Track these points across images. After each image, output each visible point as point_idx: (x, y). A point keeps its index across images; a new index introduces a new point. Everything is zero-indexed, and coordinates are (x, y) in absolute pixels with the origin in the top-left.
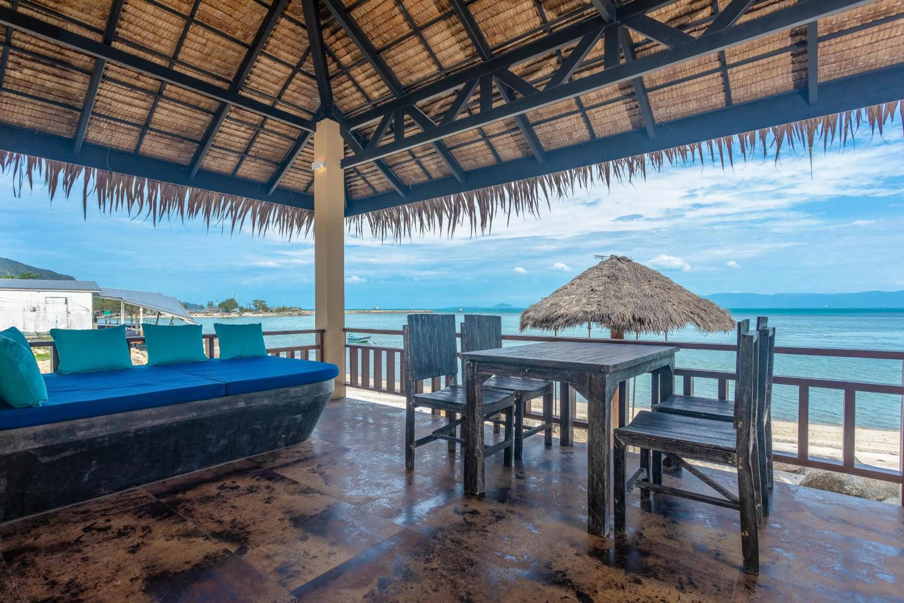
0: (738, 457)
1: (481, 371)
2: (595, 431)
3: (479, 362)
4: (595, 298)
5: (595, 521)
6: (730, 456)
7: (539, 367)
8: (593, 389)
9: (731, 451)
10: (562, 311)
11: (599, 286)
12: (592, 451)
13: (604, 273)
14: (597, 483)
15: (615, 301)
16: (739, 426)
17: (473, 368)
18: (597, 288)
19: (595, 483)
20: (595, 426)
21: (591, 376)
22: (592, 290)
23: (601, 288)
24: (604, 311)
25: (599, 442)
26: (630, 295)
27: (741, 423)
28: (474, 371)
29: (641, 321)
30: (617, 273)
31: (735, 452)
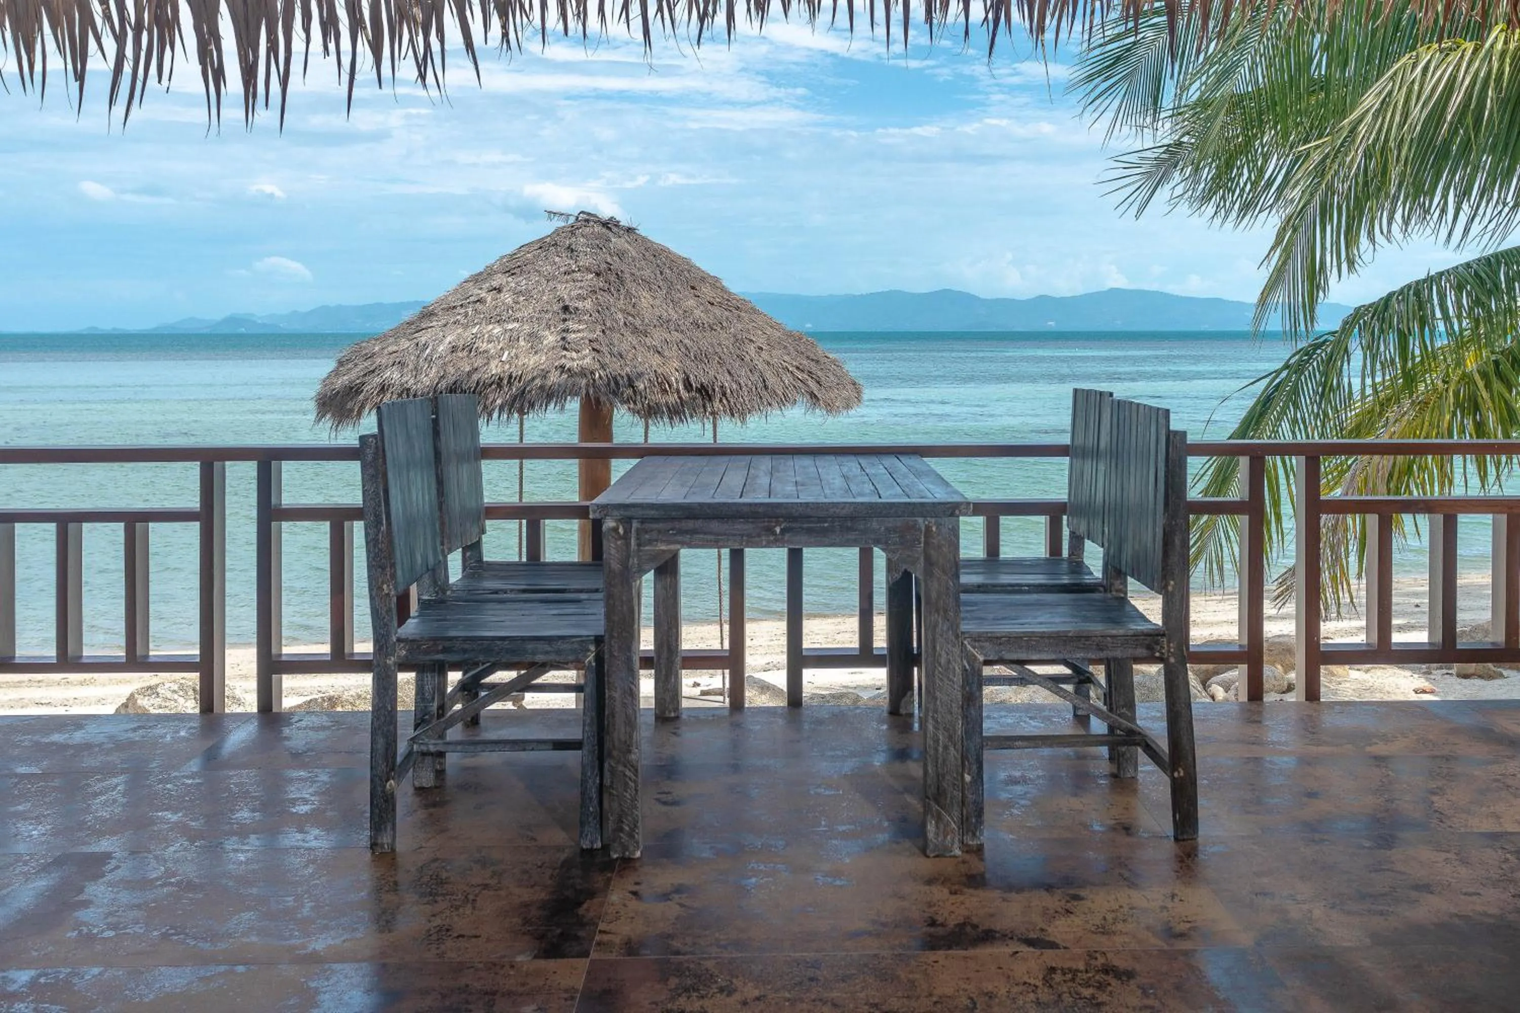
0: (1169, 642)
1: (650, 542)
2: (940, 640)
3: (643, 521)
4: (579, 331)
5: (942, 826)
6: (1157, 643)
7: (807, 518)
8: (932, 552)
9: (1157, 635)
10: (495, 368)
11: (580, 298)
12: (934, 683)
13: (585, 261)
14: (946, 748)
15: (632, 339)
16: (1170, 588)
17: (626, 537)
18: (580, 305)
19: (941, 749)
20: (938, 630)
21: (928, 528)
22: (566, 309)
23: (588, 304)
24: (615, 367)
25: (949, 662)
26: (663, 323)
27: (1172, 583)
28: (628, 545)
29: (705, 393)
30: (616, 264)
31: (1163, 635)
